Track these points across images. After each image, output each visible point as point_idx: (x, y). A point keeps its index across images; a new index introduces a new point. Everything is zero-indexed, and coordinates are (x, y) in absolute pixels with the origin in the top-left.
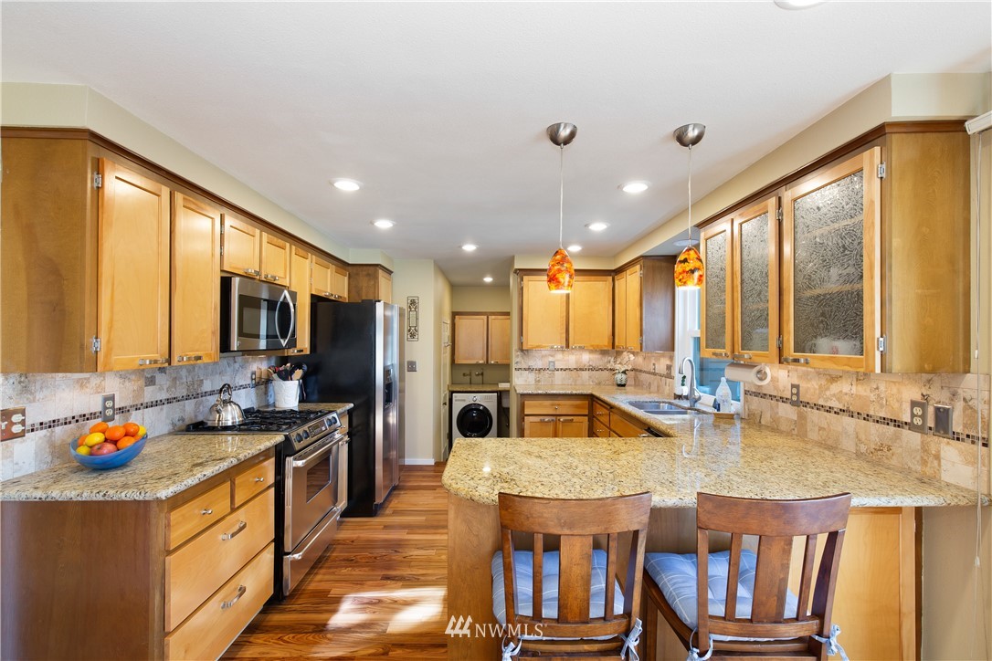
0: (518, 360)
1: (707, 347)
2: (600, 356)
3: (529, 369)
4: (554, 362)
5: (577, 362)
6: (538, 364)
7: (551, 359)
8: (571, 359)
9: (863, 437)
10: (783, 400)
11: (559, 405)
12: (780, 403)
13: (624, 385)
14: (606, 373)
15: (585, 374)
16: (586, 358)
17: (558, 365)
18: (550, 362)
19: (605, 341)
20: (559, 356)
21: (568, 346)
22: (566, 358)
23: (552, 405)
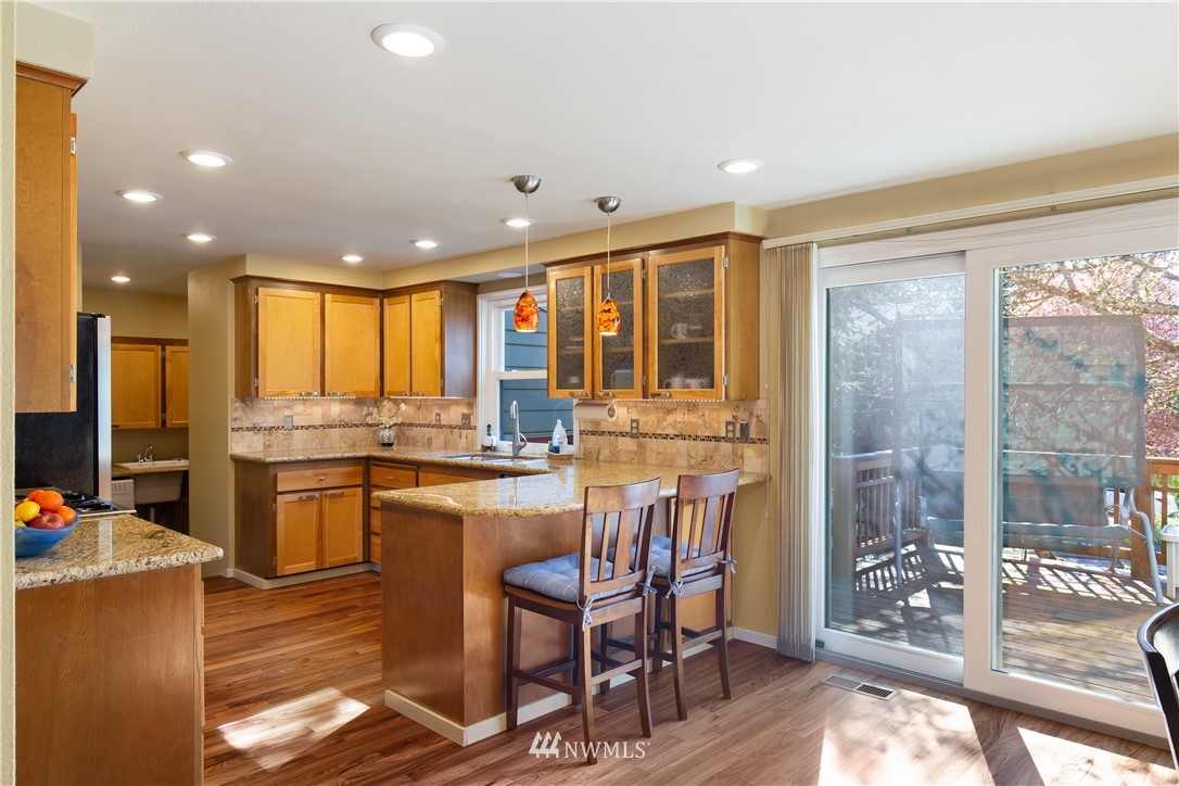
0: (237, 415)
1: (558, 387)
2: (354, 407)
3: (255, 429)
4: (292, 417)
5: (323, 416)
6: (268, 420)
7: (287, 412)
8: (316, 412)
9: (693, 453)
10: (623, 434)
11: (324, 475)
12: (619, 438)
13: (390, 445)
14: (362, 431)
15: (335, 432)
16: (336, 410)
17: (298, 421)
18: (288, 416)
19: (370, 385)
20: (299, 408)
21: (323, 394)
22: (309, 411)
23: (315, 475)
